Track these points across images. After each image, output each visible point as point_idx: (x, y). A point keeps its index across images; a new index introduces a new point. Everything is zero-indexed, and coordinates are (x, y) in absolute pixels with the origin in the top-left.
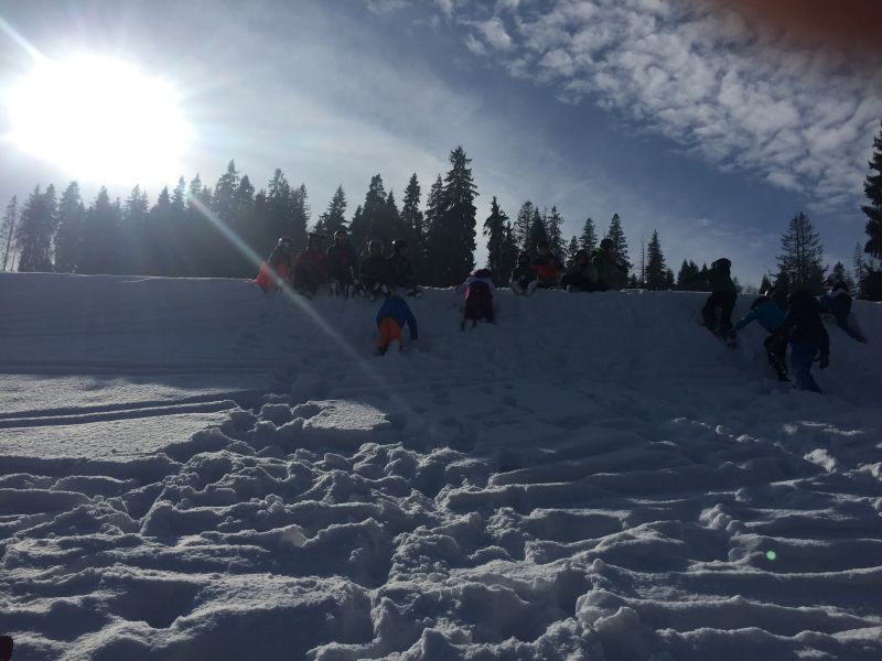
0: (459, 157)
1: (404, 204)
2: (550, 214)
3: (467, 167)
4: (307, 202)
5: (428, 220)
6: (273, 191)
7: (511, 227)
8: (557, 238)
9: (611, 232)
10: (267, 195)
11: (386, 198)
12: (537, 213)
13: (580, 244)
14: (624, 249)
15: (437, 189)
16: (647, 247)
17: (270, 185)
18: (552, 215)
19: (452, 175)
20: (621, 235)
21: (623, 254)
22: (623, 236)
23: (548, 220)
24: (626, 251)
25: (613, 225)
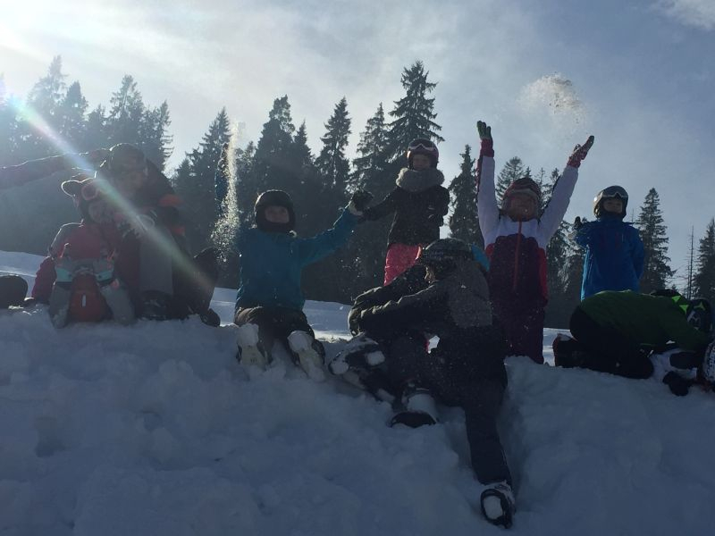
0: (416, 79)
1: (322, 145)
3: (428, 95)
4: (168, 130)
5: (357, 174)
6: (117, 109)
9: (644, 217)
10: (107, 115)
11: (294, 134)
14: (663, 245)
15: (375, 127)
16: (698, 245)
17: (112, 100)
18: (551, 183)
19: (403, 107)
20: (659, 222)
21: (660, 252)
22: (662, 224)
23: (544, 189)
24: (666, 249)
25: (647, 205)
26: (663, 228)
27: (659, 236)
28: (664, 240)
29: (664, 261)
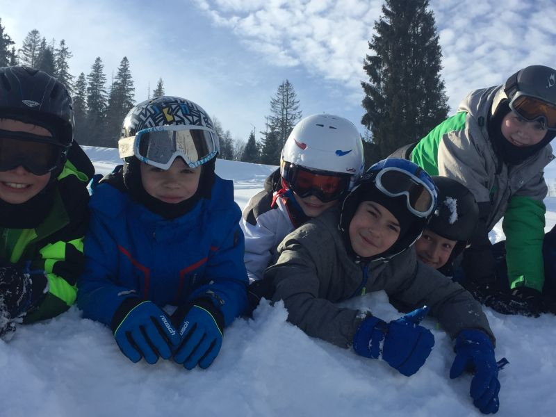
2: (57, 46)
7: (16, 53)
8: (64, 73)
9: (120, 75)
12: (44, 43)
13: (87, 81)
14: (131, 92)
18: (60, 48)
20: (129, 78)
21: (130, 97)
22: (131, 79)
23: (55, 52)
24: (133, 94)
25: (122, 67)
26: (131, 82)
27: (129, 87)
28: (132, 89)
29: (132, 102)
